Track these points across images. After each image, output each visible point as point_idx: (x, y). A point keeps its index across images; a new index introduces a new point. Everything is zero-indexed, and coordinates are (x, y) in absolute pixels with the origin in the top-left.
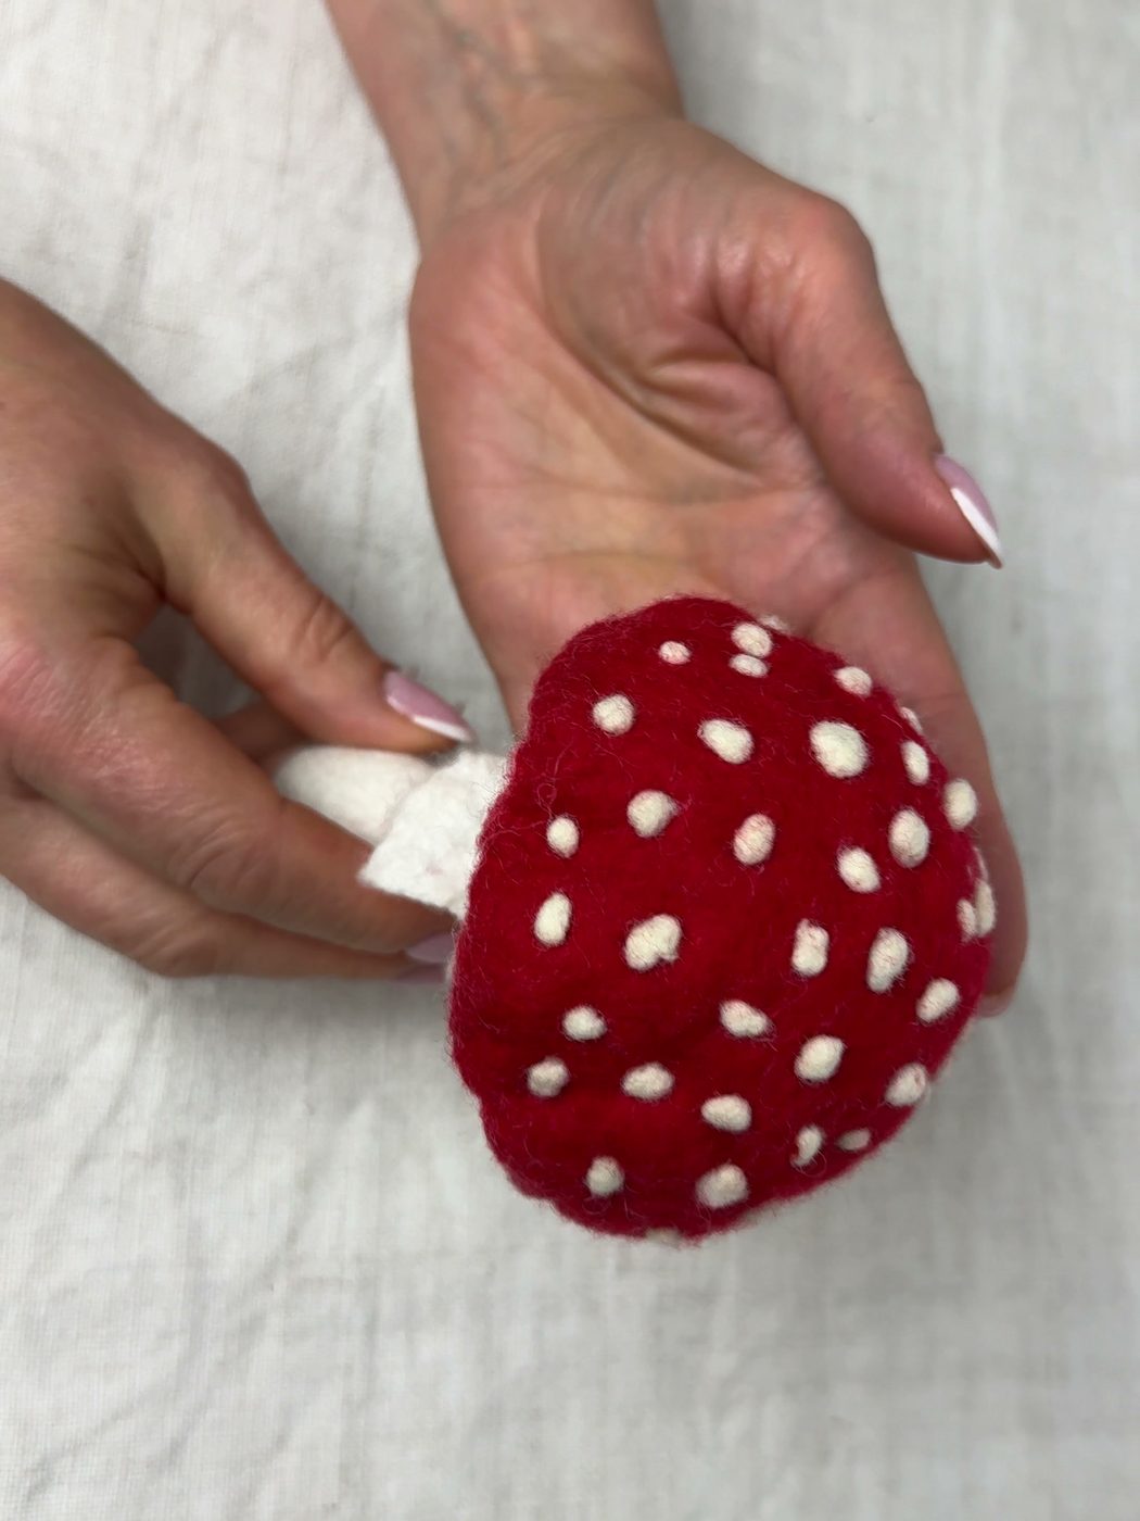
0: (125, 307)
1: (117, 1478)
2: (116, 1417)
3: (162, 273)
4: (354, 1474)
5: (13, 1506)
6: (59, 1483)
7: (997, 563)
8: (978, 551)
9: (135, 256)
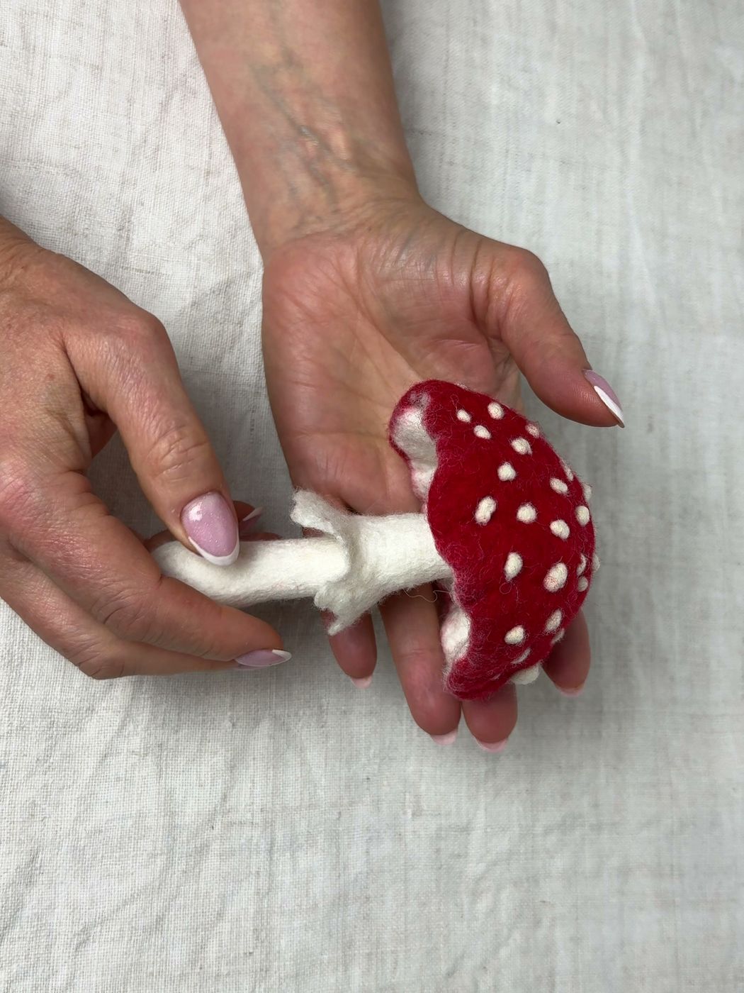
0: (119, 259)
1: (126, 939)
2: (125, 903)
3: (139, 239)
4: (262, 933)
5: (67, 954)
6: (93, 942)
7: (622, 426)
8: (613, 421)
9: (124, 229)
